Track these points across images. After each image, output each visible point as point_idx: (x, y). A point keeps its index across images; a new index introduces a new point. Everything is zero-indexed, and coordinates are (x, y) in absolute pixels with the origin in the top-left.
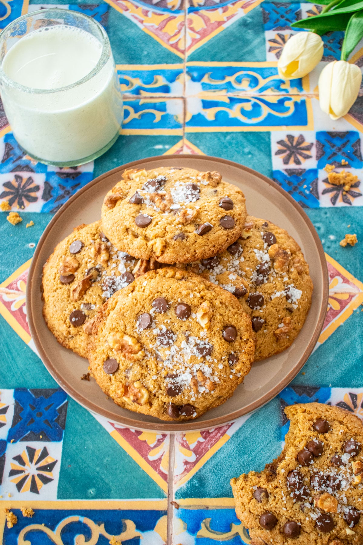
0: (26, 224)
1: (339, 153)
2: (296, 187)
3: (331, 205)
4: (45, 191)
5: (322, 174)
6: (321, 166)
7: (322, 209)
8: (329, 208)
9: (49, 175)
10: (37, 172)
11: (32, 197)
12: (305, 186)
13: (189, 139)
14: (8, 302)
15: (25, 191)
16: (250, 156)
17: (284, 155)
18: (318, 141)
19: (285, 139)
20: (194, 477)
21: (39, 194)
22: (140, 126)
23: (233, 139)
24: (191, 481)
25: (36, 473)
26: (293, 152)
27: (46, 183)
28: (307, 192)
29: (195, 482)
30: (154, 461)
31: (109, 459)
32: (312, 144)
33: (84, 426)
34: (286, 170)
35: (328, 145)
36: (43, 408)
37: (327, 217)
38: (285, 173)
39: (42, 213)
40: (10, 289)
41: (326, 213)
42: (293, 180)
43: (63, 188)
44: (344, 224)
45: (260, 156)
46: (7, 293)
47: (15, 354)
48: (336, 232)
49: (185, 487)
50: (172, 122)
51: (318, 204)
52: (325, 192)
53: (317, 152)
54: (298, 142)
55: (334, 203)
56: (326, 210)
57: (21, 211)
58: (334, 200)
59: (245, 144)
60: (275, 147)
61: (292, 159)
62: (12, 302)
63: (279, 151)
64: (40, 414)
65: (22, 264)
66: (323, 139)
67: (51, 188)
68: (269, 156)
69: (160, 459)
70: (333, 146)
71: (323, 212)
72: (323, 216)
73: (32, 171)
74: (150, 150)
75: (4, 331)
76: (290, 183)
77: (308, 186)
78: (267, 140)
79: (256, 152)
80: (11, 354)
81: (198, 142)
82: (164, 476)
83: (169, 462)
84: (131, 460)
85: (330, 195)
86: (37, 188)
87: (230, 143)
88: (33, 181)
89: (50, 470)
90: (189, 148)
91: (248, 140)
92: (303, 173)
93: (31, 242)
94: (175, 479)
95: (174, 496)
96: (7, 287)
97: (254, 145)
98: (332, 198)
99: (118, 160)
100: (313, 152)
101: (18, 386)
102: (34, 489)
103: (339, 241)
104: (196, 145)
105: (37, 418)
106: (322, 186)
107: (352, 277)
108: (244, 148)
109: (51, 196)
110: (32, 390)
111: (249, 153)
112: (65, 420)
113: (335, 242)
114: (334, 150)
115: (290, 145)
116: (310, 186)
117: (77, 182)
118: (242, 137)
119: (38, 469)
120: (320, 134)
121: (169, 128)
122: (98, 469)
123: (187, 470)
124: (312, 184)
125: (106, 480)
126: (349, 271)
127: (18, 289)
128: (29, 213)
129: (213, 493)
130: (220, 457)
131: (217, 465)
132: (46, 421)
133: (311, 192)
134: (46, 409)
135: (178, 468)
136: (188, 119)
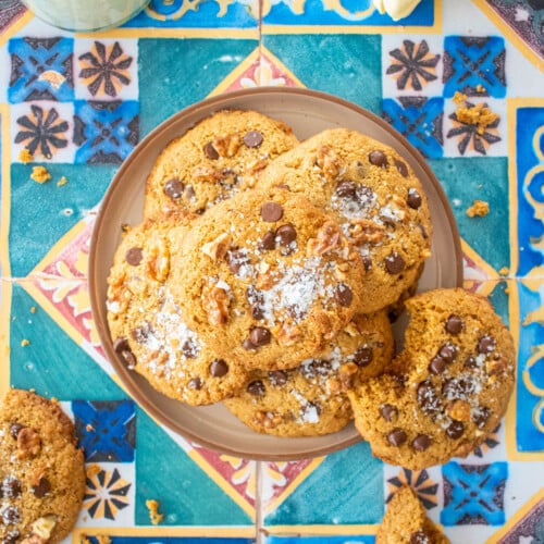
0: (57, 181)
1: (475, 72)
2: (413, 126)
3: (457, 154)
4: (75, 130)
5: (450, 106)
6: (448, 93)
7: (446, 159)
8: (456, 159)
9: (78, 104)
10: (62, 101)
11: (60, 140)
12: (425, 125)
13: (267, 46)
14: (49, 291)
15: (49, 131)
16: (352, 75)
17: (399, 74)
18: (446, 52)
19: (401, 47)
20: (285, 502)
21: (69, 135)
22: (199, 24)
23: (329, 47)
24: (281, 507)
25: (109, 497)
26: (412, 70)
27: (76, 118)
28: (428, 134)
29: (286, 508)
30: (240, 485)
31: (189, 482)
32: (438, 56)
33: (158, 444)
34: (401, 99)
35: (459, 58)
36: (108, 423)
37: (452, 173)
38: (400, 104)
39: (76, 164)
40: (49, 273)
41: (451, 167)
42: (409, 114)
43: (100, 126)
44: (474, 184)
45: (366, 75)
46: (45, 279)
47: (67, 358)
48: (464, 194)
49: (274, 513)
50: (243, 16)
51: (441, 151)
52: (452, 133)
53: (445, 71)
54: (418, 52)
55: (462, 152)
56: (452, 162)
57: (48, 161)
58: (462, 147)
59: (346, 55)
60: (387, 61)
61: (410, 81)
62: (53, 291)
63: (391, 66)
64: (106, 431)
65: (58, 239)
66: (453, 47)
67: (84, 125)
68: (379, 74)
69: (245, 483)
70: (467, 60)
71: (447, 164)
72: (448, 170)
73: (54, 99)
74: (215, 63)
75: (49, 329)
76: (405, 119)
77: (429, 124)
78: (376, 48)
79: (361, 69)
80: (62, 358)
81: (280, 50)
82: (252, 502)
83: (257, 486)
84: (213, 484)
85: (456, 140)
86: (64, 126)
87: (324, 52)
88: (57, 116)
89: (125, 494)
90: (269, 61)
91: (350, 49)
92: (423, 105)
93: (67, 207)
94: (263, 505)
95: (263, 523)
96: (45, 271)
97: (358, 57)
98: (460, 144)
99: (171, 81)
100: (439, 70)
101: (75, 397)
102: (109, 514)
103: (467, 208)
104: (277, 55)
105: (102, 436)
106: (448, 125)
107: (480, 258)
108: (343, 61)
109: (85, 139)
110: (93, 403)
111: (351, 70)
112: (134, 438)
113: (461, 210)
114: (467, 66)
115: (407, 57)
116: (432, 124)
117: (118, 117)
118: (341, 43)
119: (111, 493)
120: (449, 40)
121: (239, 26)
122: (177, 493)
123: (276, 495)
124: (435, 121)
125: (188, 505)
126: (476, 250)
127: (58, 274)
128: (58, 165)
129: (305, 520)
130: (313, 480)
131: (310, 489)
132: (114, 439)
133: (432, 133)
134: (112, 425)
135: (266, 493)
136: (266, 12)
